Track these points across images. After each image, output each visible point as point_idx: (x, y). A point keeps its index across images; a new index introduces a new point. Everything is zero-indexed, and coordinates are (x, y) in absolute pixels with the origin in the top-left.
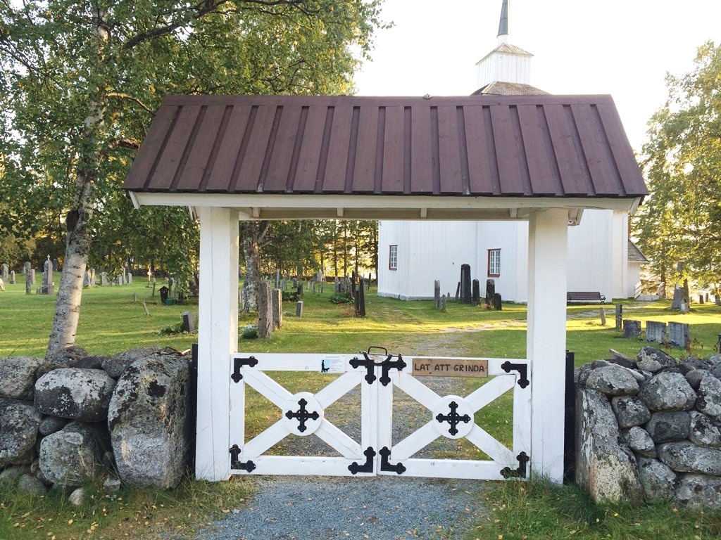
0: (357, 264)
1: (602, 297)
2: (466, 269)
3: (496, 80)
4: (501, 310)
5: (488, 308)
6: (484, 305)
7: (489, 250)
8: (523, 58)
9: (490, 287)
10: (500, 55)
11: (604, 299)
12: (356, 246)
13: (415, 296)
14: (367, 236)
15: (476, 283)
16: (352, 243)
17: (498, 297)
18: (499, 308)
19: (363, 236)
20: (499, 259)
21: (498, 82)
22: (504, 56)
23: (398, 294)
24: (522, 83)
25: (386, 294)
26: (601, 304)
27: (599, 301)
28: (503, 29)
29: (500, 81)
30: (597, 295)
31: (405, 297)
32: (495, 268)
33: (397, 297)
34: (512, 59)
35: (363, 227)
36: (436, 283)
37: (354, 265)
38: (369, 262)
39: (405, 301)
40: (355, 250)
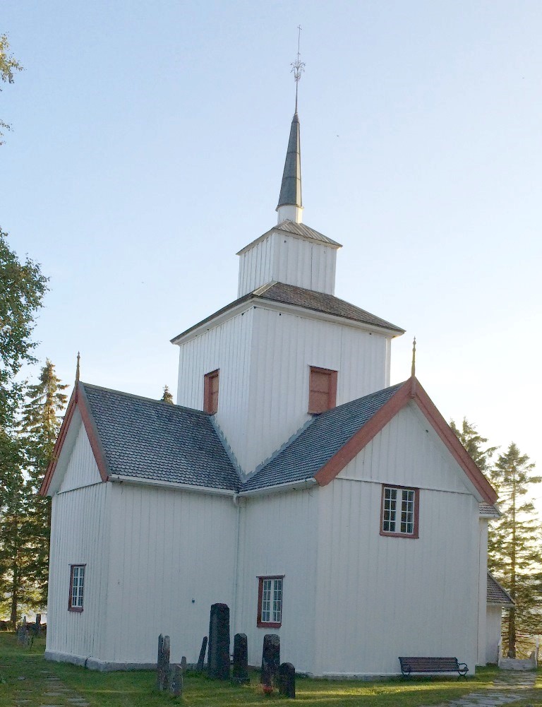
0: (15, 599)
1: (461, 667)
2: (220, 614)
3: (276, 280)
4: (293, 696)
5: (268, 694)
6: (257, 686)
7: (261, 579)
8: (322, 248)
9: (271, 649)
10: (283, 238)
11: (466, 669)
12: (14, 567)
13: (117, 661)
14: (35, 550)
15: (241, 641)
16: (8, 562)
17: (288, 670)
18: (289, 691)
19: (28, 550)
20: (279, 596)
21: (279, 283)
22: (291, 240)
23: (85, 657)
24: (320, 290)
25: (62, 656)
26: (458, 679)
27: (456, 674)
28: (289, 195)
29: (283, 281)
30: (452, 663)
31: (96, 663)
32: (272, 611)
33: (82, 664)
34: (303, 247)
35: (29, 534)
36: (162, 640)
37: (10, 600)
38: (37, 596)
39: (97, 671)
40: (12, 573)
